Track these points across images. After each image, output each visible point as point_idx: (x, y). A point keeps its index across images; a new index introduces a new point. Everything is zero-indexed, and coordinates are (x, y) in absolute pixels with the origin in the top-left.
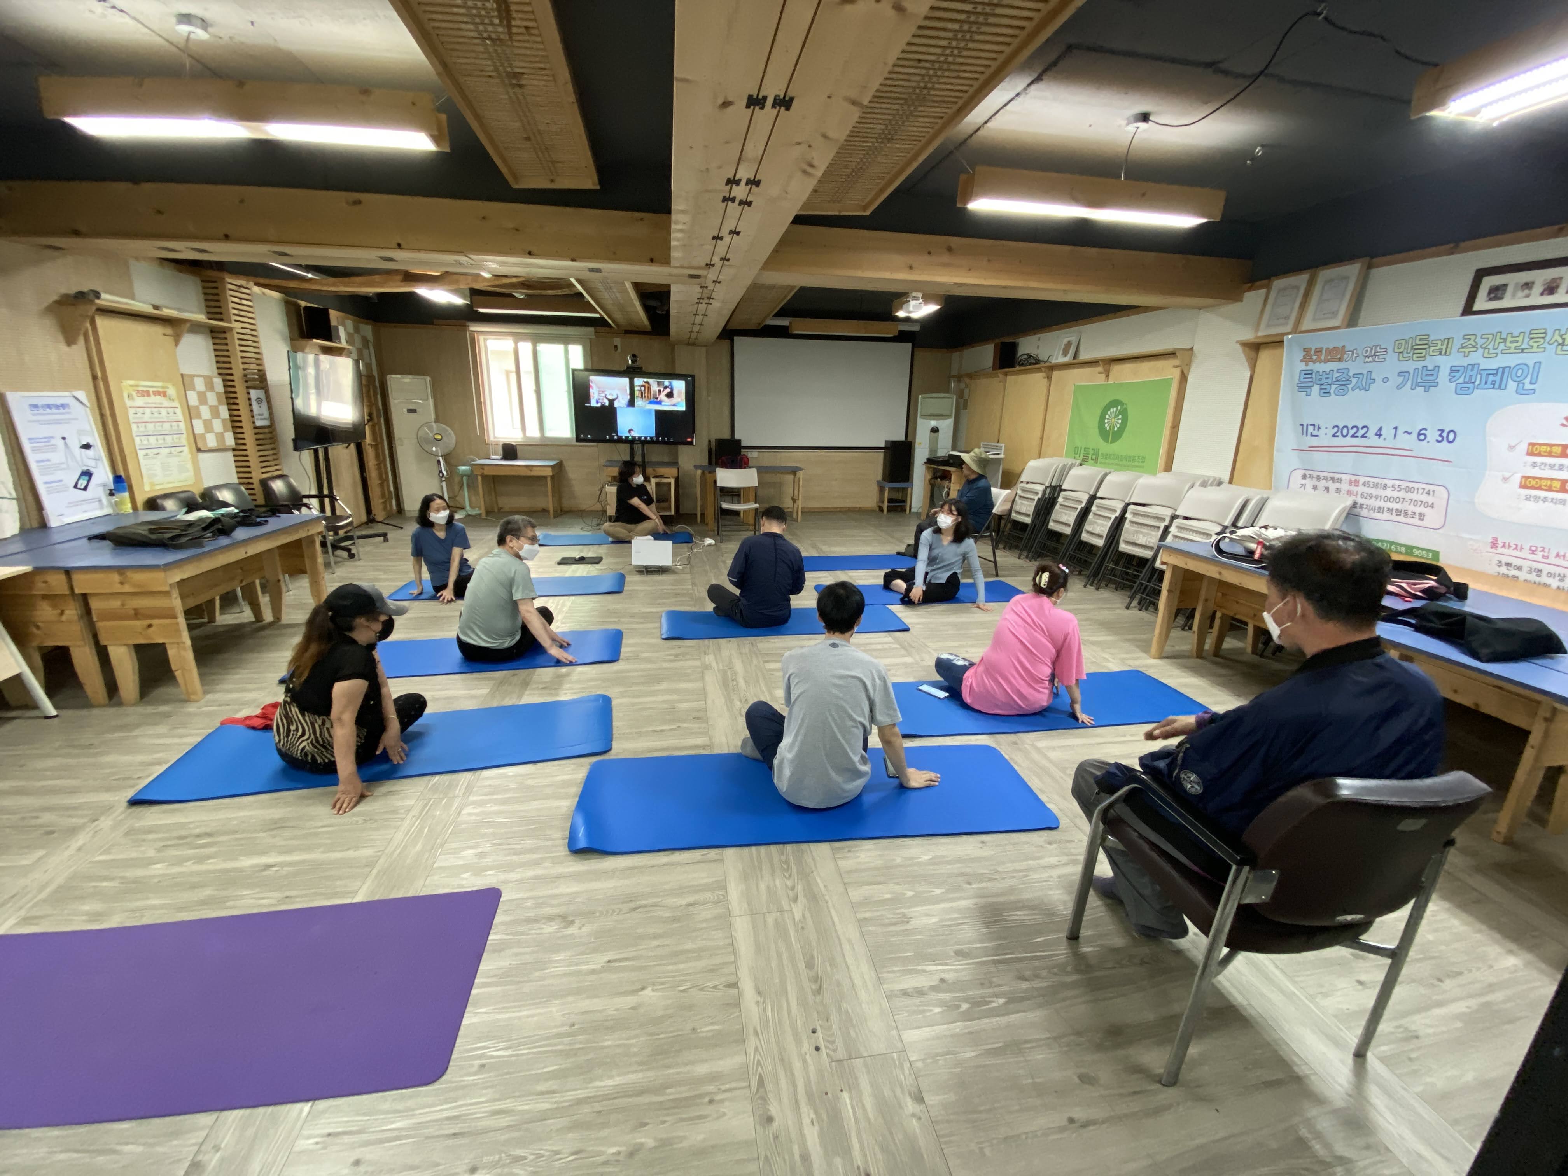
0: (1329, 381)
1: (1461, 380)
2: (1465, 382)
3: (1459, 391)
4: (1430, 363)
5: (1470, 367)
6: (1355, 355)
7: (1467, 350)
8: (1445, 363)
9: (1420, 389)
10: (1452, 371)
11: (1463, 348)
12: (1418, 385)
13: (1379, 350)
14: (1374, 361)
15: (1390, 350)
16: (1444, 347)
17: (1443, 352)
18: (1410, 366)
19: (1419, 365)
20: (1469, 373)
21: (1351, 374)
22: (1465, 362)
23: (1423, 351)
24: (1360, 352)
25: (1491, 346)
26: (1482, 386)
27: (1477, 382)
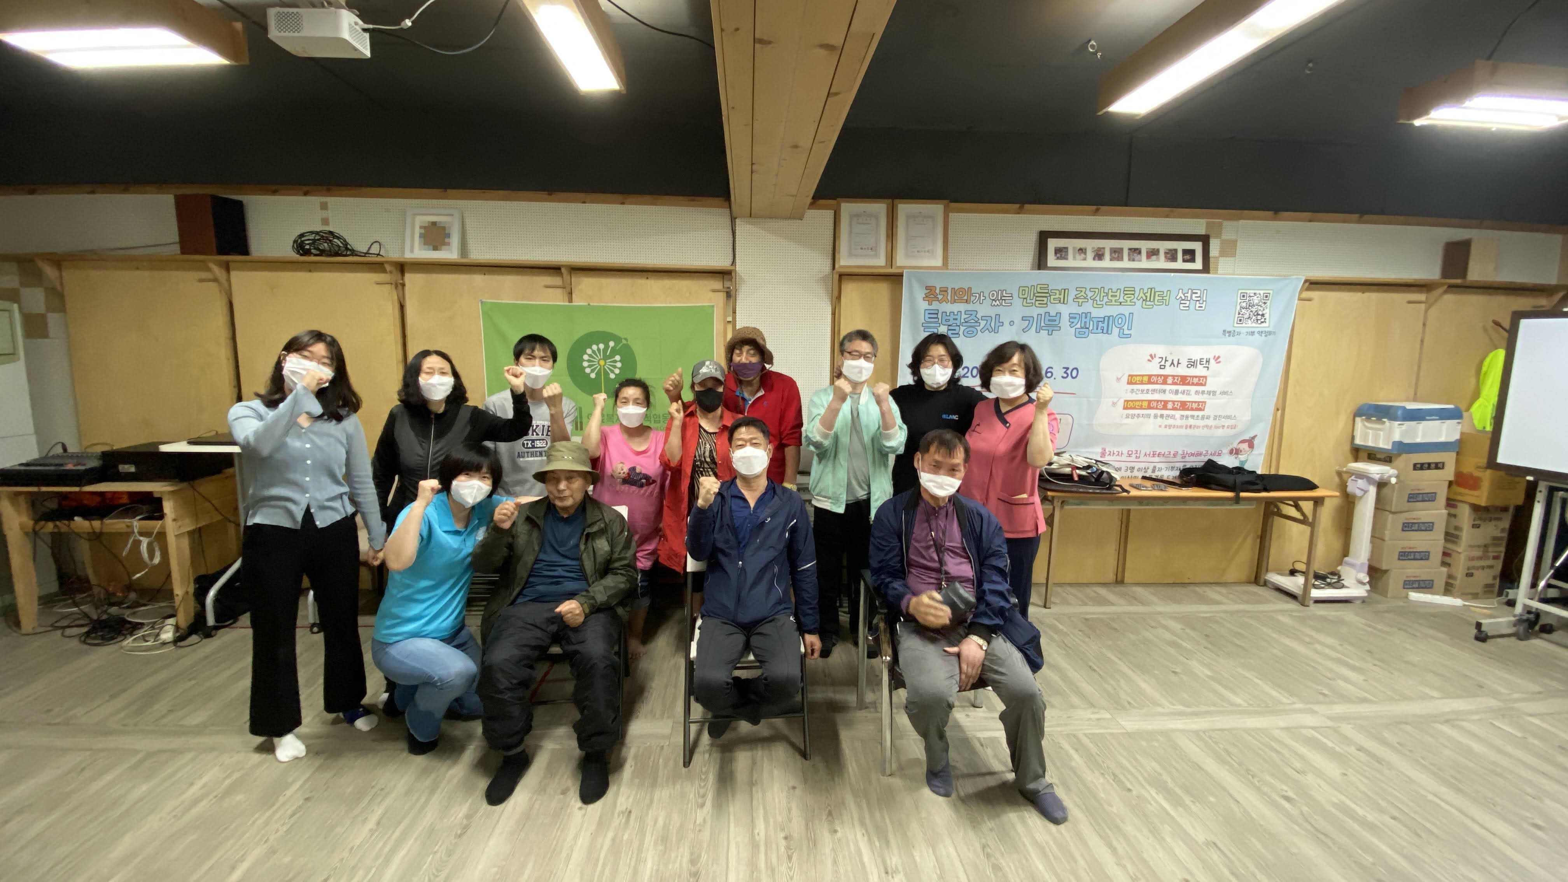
0: (958, 322)
1: (1078, 326)
2: (1082, 328)
3: (1077, 335)
4: (1053, 309)
5: (1084, 315)
6: (982, 298)
7: (1081, 301)
8: (1066, 311)
9: (1044, 333)
10: (1071, 318)
11: (1077, 298)
12: (1041, 328)
13: (1004, 295)
14: (1001, 304)
15: (1015, 295)
16: (1062, 297)
17: (1062, 301)
18: (1035, 312)
19: (1042, 311)
20: (1084, 320)
21: (979, 316)
22: (1080, 310)
23: (1045, 299)
24: (987, 296)
25: (1098, 298)
26: (1095, 331)
27: (1091, 328)
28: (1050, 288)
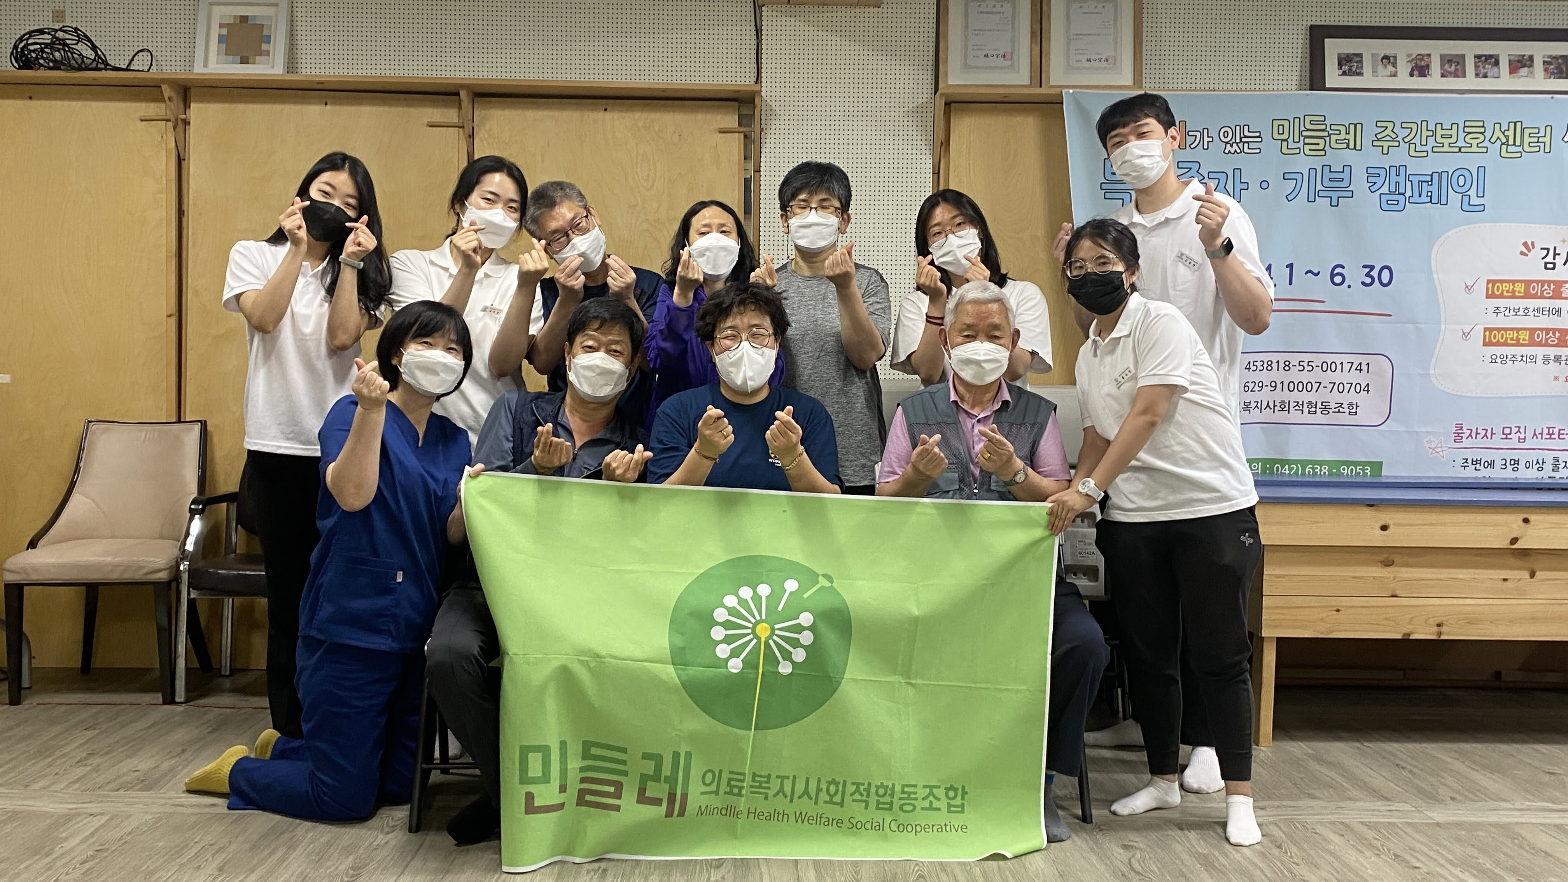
1: (1385, 189)
2: (1391, 193)
3: (1385, 206)
5: (1393, 170)
7: (1386, 145)
8: (1359, 162)
9: (1323, 202)
10: (1369, 175)
11: (1378, 140)
12: (1317, 194)
13: (1247, 133)
15: (1267, 135)
16: (1351, 137)
18: (1303, 164)
20: (1394, 179)
22: (1386, 162)
23: (1321, 141)
24: (1214, 134)
25: (1417, 140)
26: (1416, 198)
27: (1408, 193)
28: (1328, 122)
